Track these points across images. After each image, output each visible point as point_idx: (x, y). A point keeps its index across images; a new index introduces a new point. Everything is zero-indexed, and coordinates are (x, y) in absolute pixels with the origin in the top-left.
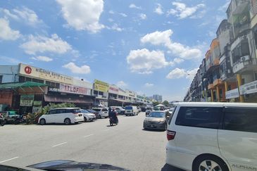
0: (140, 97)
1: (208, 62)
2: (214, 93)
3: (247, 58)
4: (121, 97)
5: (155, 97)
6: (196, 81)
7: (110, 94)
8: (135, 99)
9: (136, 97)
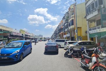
0: (36, 36)
1: (60, 26)
2: (61, 35)
3: (68, 28)
4: (29, 36)
5: (40, 36)
6: (56, 31)
7: (25, 35)
8: (34, 37)
9: (34, 36)
